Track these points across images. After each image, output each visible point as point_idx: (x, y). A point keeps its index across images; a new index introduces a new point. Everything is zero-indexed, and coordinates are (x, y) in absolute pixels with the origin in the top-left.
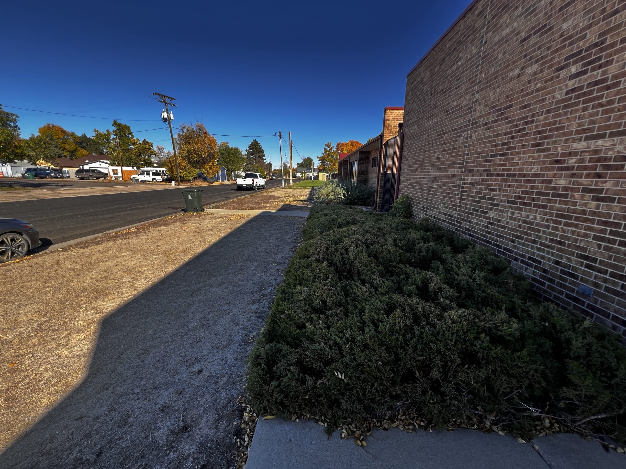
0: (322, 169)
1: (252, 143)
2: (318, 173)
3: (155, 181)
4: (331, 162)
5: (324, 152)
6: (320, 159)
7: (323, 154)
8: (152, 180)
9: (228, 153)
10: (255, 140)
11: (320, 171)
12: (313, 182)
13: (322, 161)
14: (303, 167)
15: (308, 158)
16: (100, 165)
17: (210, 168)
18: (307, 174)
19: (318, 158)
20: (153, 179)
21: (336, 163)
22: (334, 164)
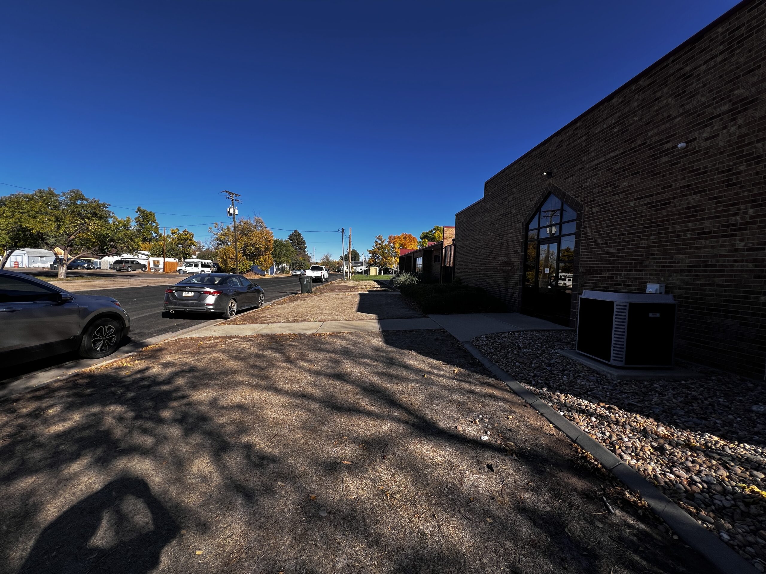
0: (373, 263)
1: (293, 234)
2: (369, 267)
4: (383, 255)
5: (374, 245)
7: (374, 247)
10: (297, 231)
11: (371, 265)
15: (353, 250)
16: (137, 256)
17: (265, 261)
20: (202, 271)
21: (388, 256)
22: (386, 258)
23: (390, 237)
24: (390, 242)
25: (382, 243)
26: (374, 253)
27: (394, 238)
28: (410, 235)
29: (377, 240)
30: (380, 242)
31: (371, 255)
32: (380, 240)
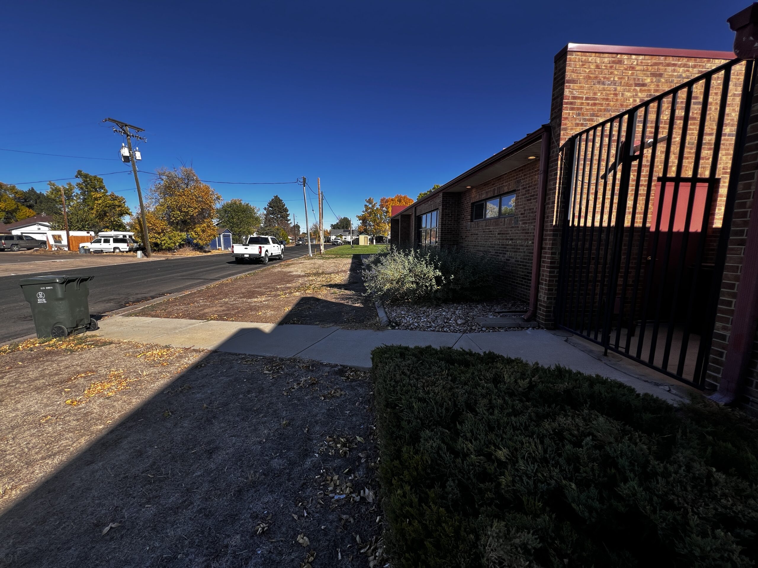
0: (363, 231)
1: (272, 200)
2: (358, 236)
3: (118, 250)
4: (374, 221)
5: (364, 209)
6: (360, 218)
7: (363, 212)
8: (112, 250)
9: (234, 211)
10: (277, 196)
11: (361, 233)
12: (352, 247)
13: (363, 221)
14: (339, 228)
15: (344, 218)
16: (39, 229)
17: (203, 231)
18: (344, 237)
19: (358, 217)
20: (115, 248)
21: (380, 222)
22: (378, 224)
23: (382, 200)
24: (382, 206)
25: (373, 206)
26: (364, 219)
27: (387, 201)
28: (405, 197)
29: (368, 204)
30: (370, 206)
31: (361, 221)
32: (370, 203)
